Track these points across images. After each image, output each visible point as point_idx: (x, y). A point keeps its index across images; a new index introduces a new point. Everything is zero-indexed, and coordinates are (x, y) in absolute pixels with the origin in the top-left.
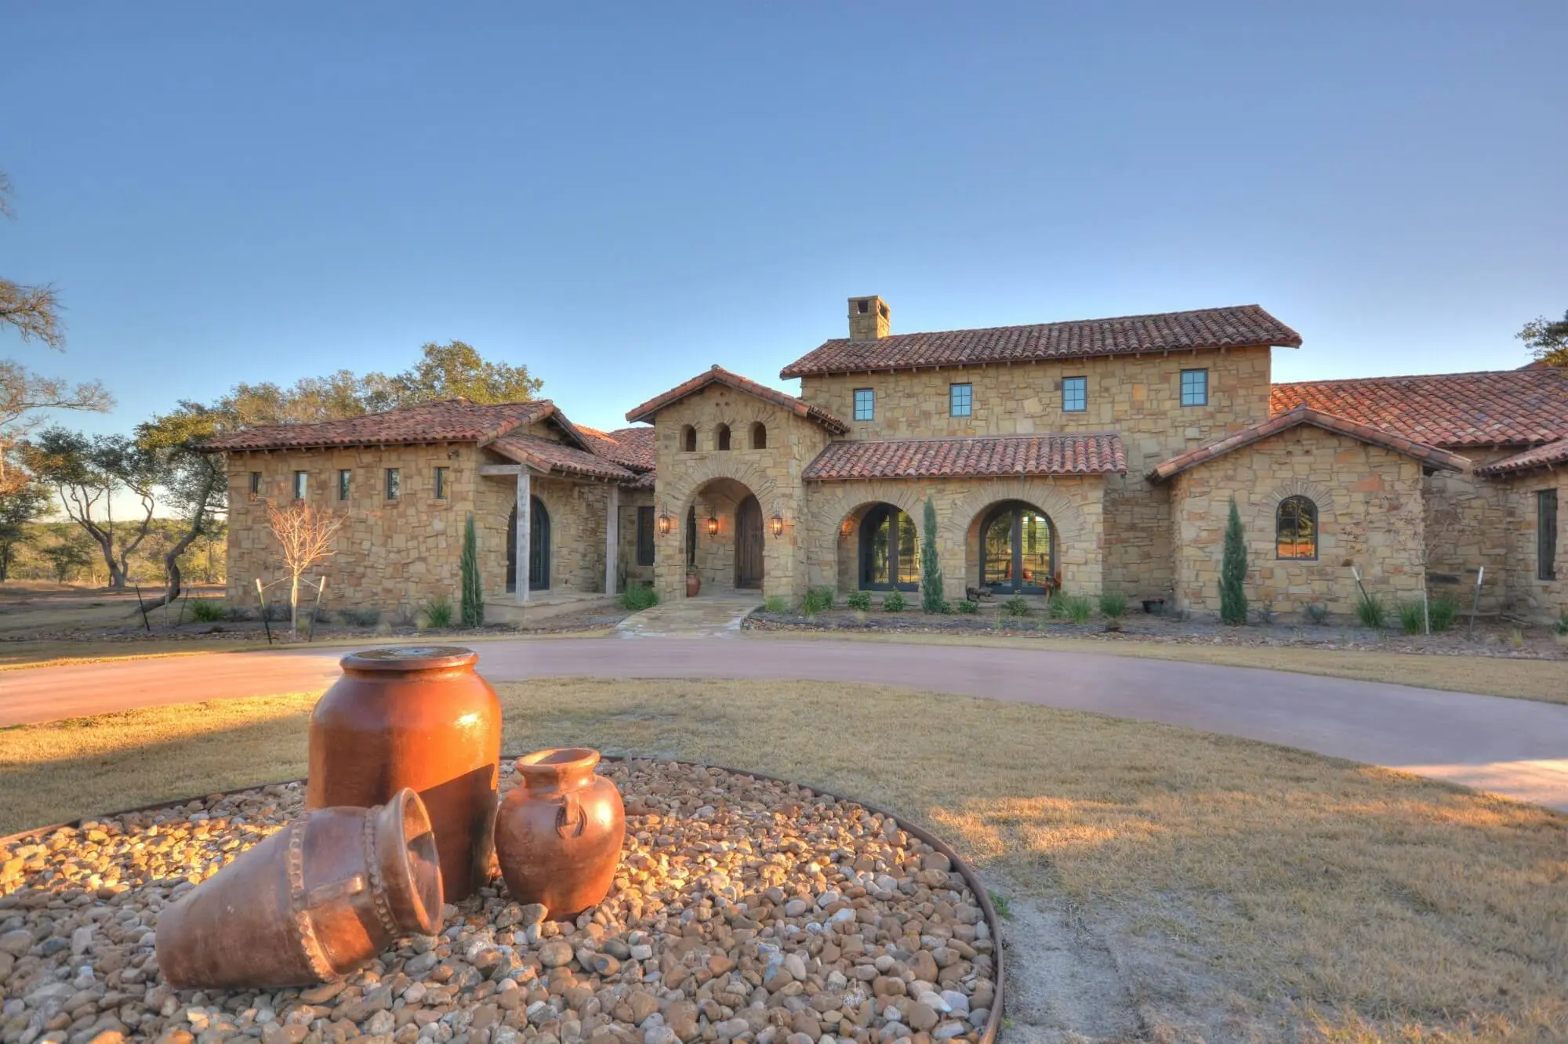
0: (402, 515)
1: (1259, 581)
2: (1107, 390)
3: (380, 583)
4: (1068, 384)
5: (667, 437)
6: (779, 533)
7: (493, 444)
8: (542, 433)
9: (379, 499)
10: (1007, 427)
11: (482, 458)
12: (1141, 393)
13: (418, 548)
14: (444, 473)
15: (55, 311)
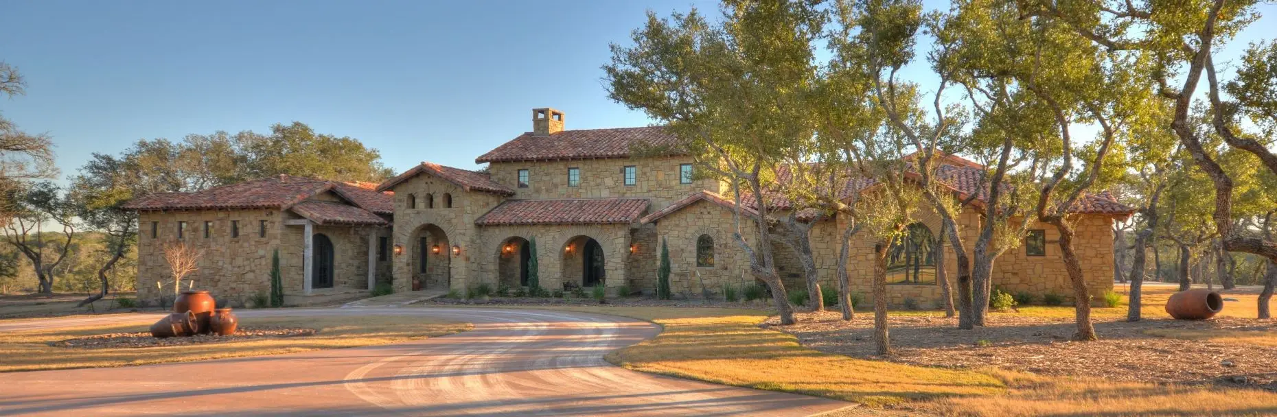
0: (241, 247)
1: (689, 278)
2: (645, 174)
3: (228, 285)
4: (628, 170)
5: (400, 201)
6: (458, 254)
7: (291, 208)
8: (327, 198)
9: (228, 238)
10: (596, 194)
11: (286, 215)
12: (661, 176)
13: (250, 265)
14: (265, 223)
15: (51, 148)
